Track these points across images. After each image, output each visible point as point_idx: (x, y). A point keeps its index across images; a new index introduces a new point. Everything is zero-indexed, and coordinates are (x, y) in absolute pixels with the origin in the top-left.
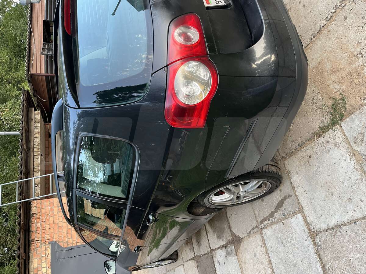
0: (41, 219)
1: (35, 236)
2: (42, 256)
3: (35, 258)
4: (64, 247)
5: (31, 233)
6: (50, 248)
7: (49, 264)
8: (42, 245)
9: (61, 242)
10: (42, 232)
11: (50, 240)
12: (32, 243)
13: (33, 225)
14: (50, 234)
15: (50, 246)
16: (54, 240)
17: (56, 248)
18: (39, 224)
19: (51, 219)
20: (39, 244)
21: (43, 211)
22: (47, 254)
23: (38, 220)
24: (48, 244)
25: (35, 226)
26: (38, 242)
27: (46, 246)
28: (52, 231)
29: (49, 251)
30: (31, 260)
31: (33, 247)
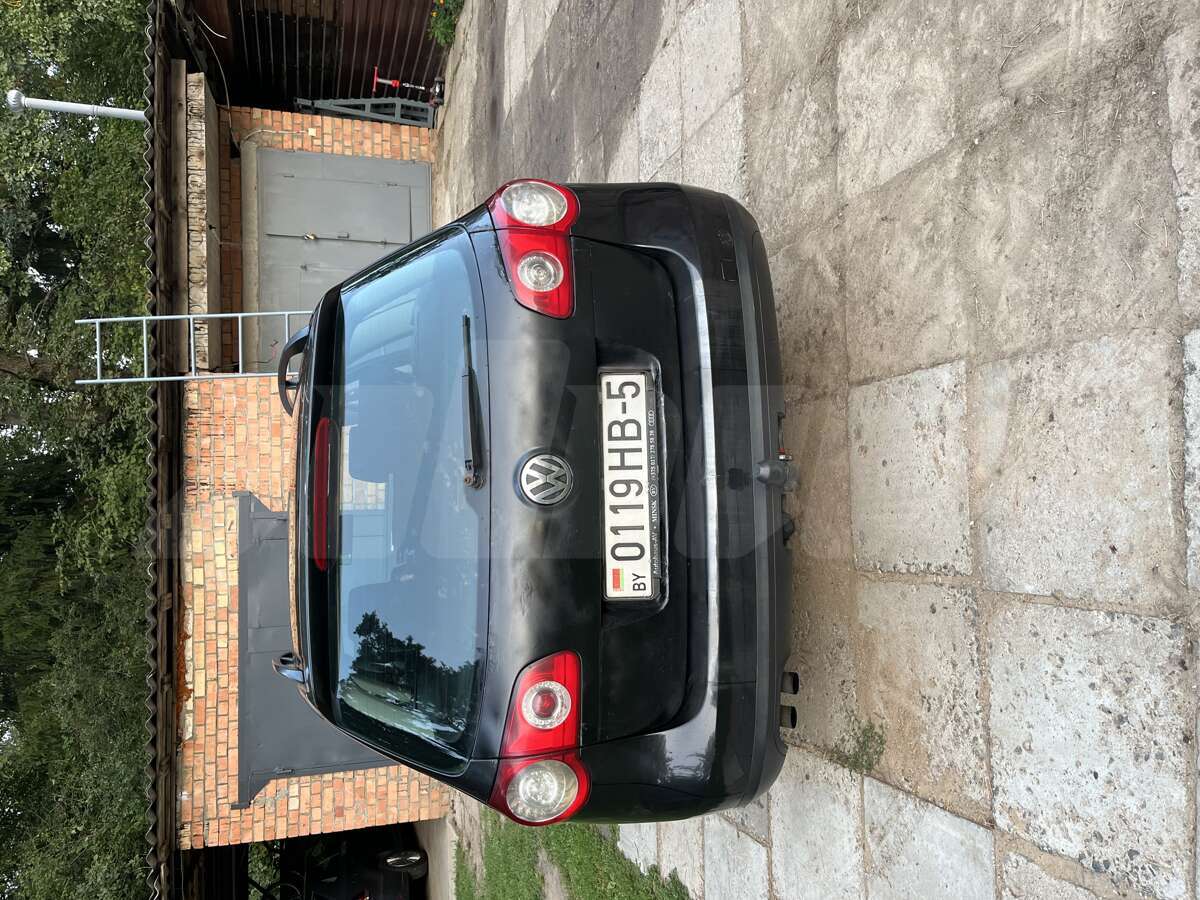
0: (212, 427)
1: (198, 471)
2: (216, 525)
3: (198, 527)
4: (274, 510)
5: (187, 461)
6: (237, 507)
7: (233, 549)
8: (214, 498)
9: (265, 496)
10: (216, 462)
11: (238, 488)
12: (189, 488)
13: (190, 440)
14: (238, 472)
15: (236, 502)
16: (249, 488)
17: (252, 510)
18: (206, 441)
19: (241, 431)
20: (207, 493)
21: (218, 406)
22: (229, 524)
23: (204, 429)
24: (231, 496)
25: (196, 443)
26: (206, 487)
27: (227, 502)
28: (242, 464)
29: (233, 515)
30: (186, 532)
31: (190, 500)
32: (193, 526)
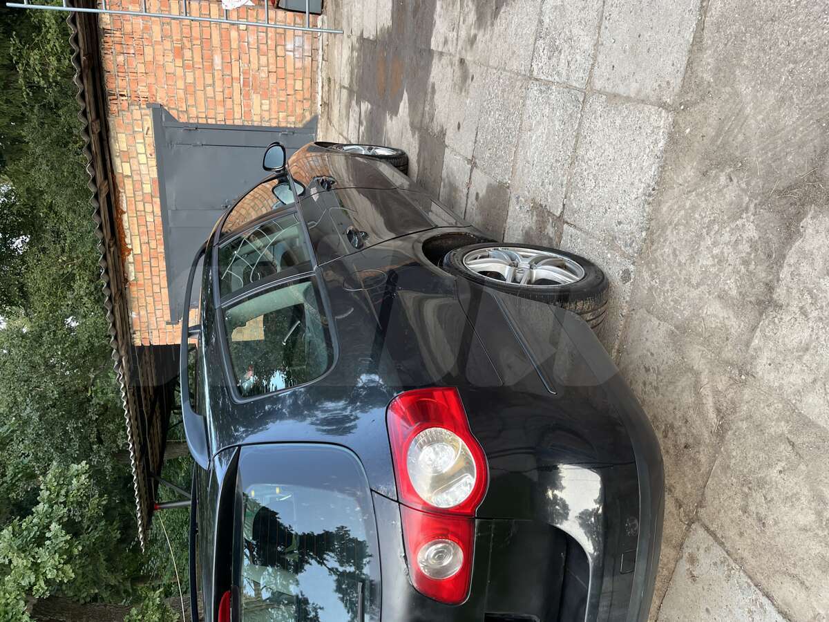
0: (124, 46)
1: (116, 84)
2: (136, 129)
3: (122, 131)
4: (181, 121)
5: (106, 75)
6: (152, 117)
7: (151, 149)
8: (133, 107)
9: (173, 109)
10: (130, 78)
11: (151, 101)
12: (109, 98)
13: (107, 56)
14: (149, 86)
15: (149, 112)
16: (159, 101)
17: (164, 119)
18: (121, 59)
19: (148, 50)
20: (125, 104)
21: (128, 28)
22: (146, 129)
23: (118, 47)
24: (145, 106)
25: (113, 60)
26: (124, 98)
27: (143, 111)
28: (151, 80)
29: (149, 122)
30: (112, 133)
31: (113, 108)
32: (118, 130)
